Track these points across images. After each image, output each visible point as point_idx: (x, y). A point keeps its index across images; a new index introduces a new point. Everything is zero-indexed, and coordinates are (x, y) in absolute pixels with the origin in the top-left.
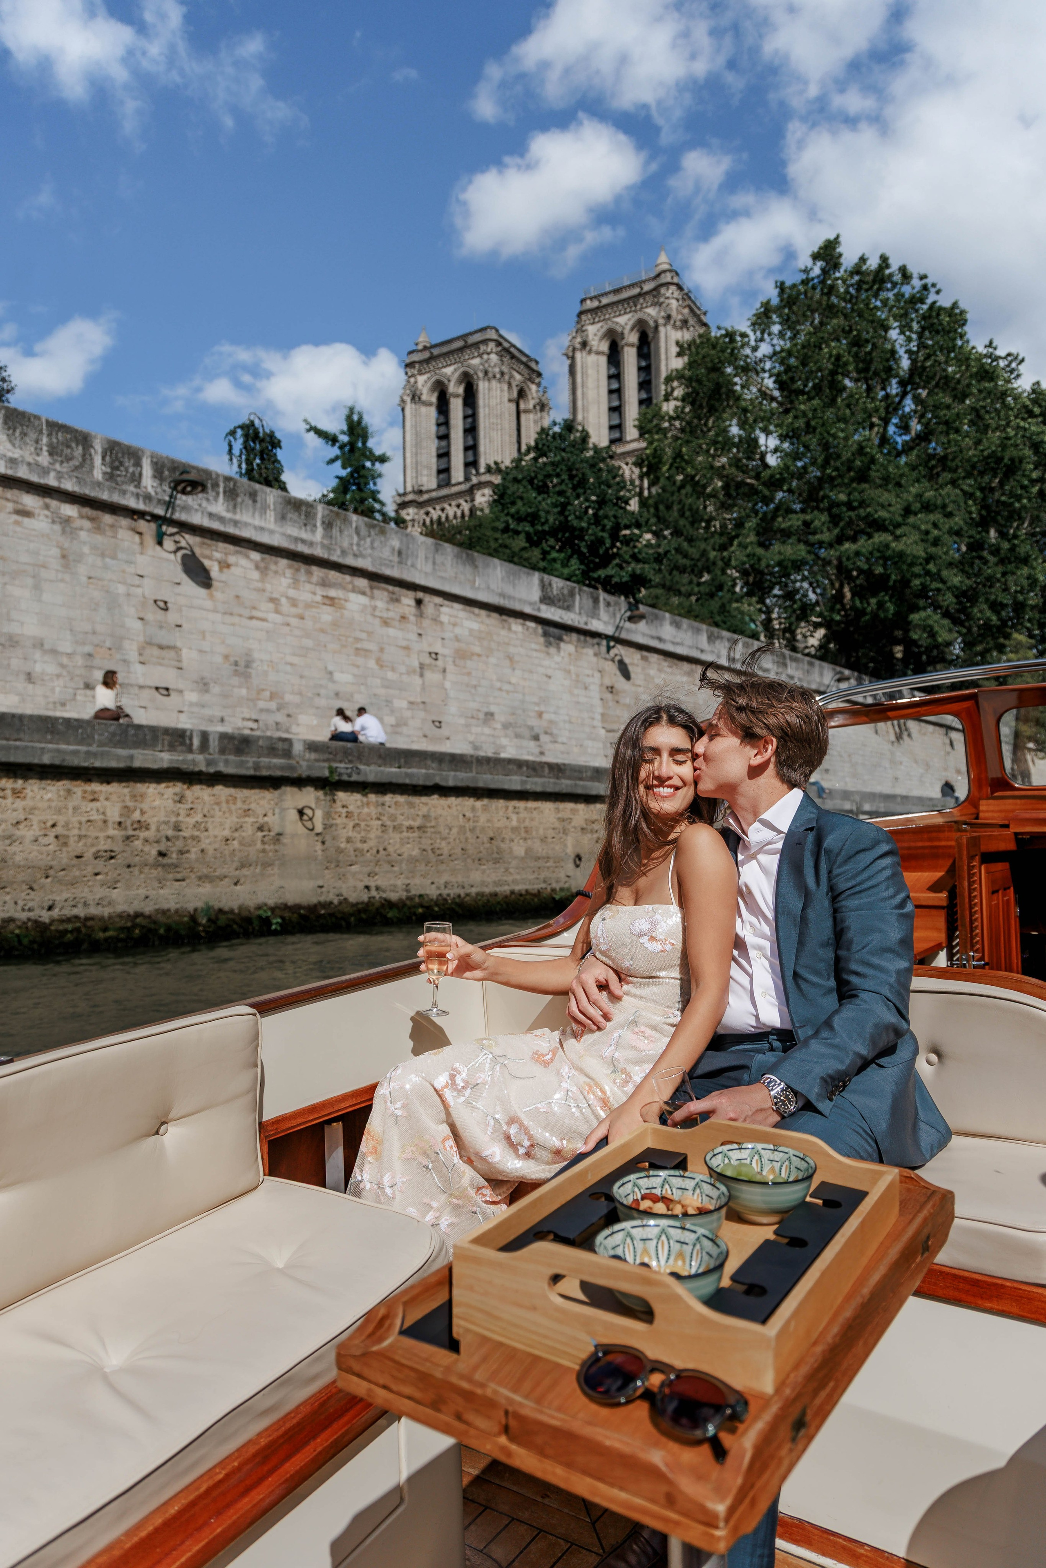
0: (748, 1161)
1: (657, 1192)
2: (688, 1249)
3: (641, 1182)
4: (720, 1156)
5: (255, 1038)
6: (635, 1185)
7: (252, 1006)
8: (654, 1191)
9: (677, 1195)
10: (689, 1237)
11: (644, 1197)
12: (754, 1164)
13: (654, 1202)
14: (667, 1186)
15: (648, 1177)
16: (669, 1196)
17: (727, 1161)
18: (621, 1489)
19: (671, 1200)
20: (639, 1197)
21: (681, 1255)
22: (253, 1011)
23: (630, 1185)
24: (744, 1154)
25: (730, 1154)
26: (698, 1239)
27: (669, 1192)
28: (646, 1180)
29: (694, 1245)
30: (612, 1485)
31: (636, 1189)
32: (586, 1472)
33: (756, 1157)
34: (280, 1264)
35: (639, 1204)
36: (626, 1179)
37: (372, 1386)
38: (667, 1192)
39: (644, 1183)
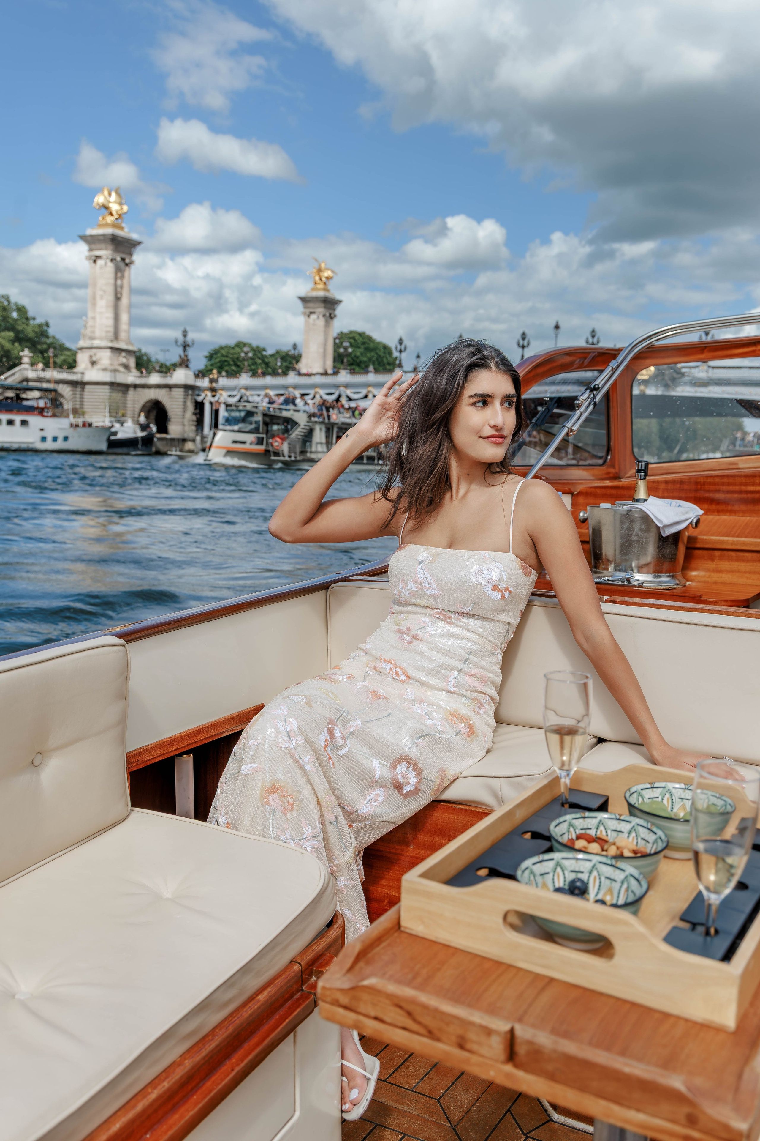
0: (660, 799)
1: (592, 833)
2: (616, 886)
3: (576, 822)
4: (635, 795)
5: (125, 670)
6: (571, 825)
7: (120, 636)
8: (588, 832)
9: (611, 837)
10: (619, 876)
11: (578, 837)
12: (665, 801)
13: (589, 842)
14: (602, 828)
15: (584, 818)
16: (605, 838)
17: (640, 799)
18: (638, 1110)
19: (606, 842)
20: (574, 837)
21: (610, 891)
22: (121, 641)
23: (565, 826)
24: (657, 793)
25: (644, 792)
26: (626, 877)
27: (604, 833)
28: (581, 820)
29: (622, 882)
30: (629, 1107)
31: (572, 829)
32: (601, 1095)
33: (668, 795)
34: (169, 896)
35: (574, 844)
36: (562, 819)
37: (361, 1018)
38: (602, 833)
39: (580, 823)
